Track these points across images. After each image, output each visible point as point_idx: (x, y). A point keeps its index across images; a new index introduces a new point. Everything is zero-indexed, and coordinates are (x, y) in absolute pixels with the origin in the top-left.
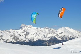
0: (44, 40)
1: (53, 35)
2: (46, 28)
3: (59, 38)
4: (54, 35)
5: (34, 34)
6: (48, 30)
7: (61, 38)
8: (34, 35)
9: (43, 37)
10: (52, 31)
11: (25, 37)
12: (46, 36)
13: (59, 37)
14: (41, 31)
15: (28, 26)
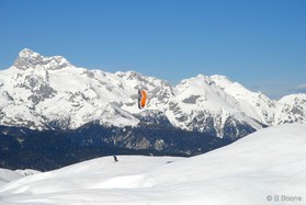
0: (116, 124)
1: (154, 106)
2: (129, 73)
3: (181, 119)
4: (161, 107)
5: (73, 96)
6: (134, 83)
7: (189, 121)
8: (71, 99)
9: (112, 111)
10: (151, 88)
11: (34, 109)
12: (124, 107)
13: (179, 116)
14: (103, 84)
15: (49, 61)
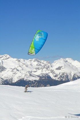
0: (30, 80)
1: (45, 72)
2: (34, 60)
3: (56, 76)
4: (47, 72)
5: (13, 70)
6: (36, 63)
7: (58, 77)
9: (29, 74)
10: (43, 65)
12: (33, 73)
13: (54, 75)
14: (24, 64)
15: (3, 57)
